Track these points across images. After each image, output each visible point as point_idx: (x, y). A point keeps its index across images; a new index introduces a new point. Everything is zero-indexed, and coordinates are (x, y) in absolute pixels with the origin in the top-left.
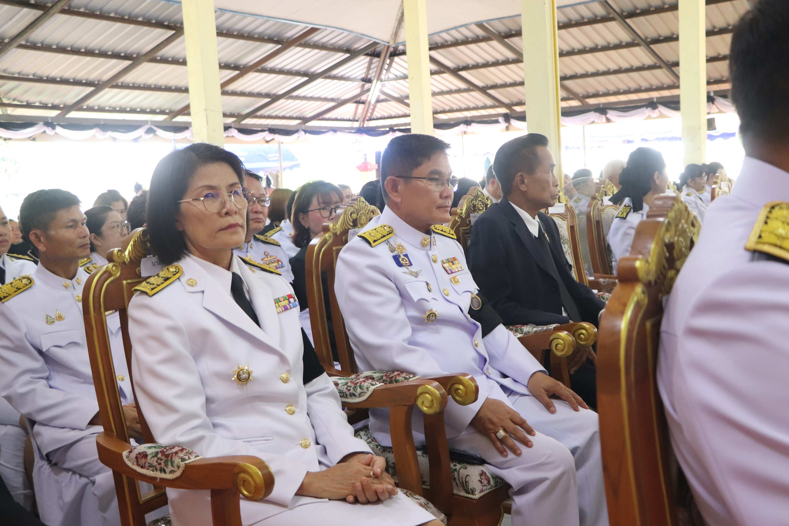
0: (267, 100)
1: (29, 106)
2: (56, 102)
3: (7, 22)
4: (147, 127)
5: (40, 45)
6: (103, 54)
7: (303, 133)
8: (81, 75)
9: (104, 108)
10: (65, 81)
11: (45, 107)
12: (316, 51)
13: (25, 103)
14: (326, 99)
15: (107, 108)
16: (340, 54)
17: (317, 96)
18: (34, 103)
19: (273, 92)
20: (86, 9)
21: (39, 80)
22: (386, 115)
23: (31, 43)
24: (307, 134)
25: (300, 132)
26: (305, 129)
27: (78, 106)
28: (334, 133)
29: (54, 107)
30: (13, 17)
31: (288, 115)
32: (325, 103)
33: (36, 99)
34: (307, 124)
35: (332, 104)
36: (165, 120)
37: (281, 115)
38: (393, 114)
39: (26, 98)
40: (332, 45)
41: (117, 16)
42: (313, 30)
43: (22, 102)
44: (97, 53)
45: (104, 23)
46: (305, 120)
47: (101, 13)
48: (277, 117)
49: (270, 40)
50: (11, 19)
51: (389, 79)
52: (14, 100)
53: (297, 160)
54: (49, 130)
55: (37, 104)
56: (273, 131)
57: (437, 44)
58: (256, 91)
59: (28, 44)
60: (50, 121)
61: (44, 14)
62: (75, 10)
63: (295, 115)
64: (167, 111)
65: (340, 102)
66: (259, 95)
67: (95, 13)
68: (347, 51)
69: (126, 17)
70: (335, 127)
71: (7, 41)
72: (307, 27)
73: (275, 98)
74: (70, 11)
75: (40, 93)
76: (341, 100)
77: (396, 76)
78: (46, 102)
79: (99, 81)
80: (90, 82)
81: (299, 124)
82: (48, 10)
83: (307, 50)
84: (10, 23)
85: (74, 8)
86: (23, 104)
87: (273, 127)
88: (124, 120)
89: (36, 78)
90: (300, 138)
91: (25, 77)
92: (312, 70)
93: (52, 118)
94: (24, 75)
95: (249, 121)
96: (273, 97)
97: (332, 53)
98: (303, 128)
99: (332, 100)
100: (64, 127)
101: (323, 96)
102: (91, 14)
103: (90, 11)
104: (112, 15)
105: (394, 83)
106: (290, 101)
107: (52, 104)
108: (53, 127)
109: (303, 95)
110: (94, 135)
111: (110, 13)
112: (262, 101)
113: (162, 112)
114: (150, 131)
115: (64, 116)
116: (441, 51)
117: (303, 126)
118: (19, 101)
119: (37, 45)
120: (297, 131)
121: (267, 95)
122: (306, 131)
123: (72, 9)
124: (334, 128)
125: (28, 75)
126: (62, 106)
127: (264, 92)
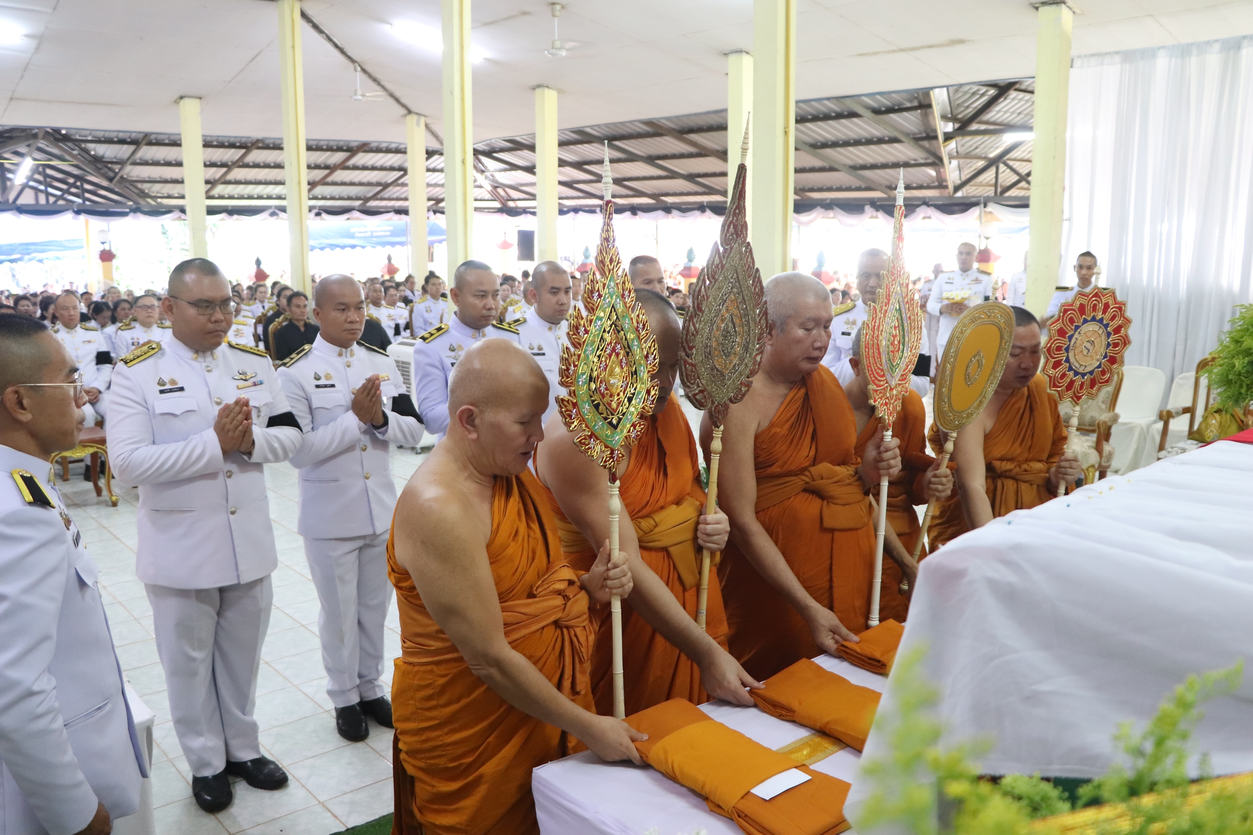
0: (380, 188)
4: (270, 211)
13: (166, 195)
15: (271, 197)
20: (170, 140)
23: (143, 162)
30: (121, 149)
50: (120, 151)
52: (157, 193)
56: (398, 211)
59: (141, 162)
61: (138, 147)
73: (386, 186)
81: (433, 205)
82: (140, 145)
88: (250, 206)
94: (152, 179)
95: (373, 204)
96: (384, 185)
112: (376, 188)
114: (273, 214)
119: (148, 163)
121: (378, 184)
127: (374, 181)
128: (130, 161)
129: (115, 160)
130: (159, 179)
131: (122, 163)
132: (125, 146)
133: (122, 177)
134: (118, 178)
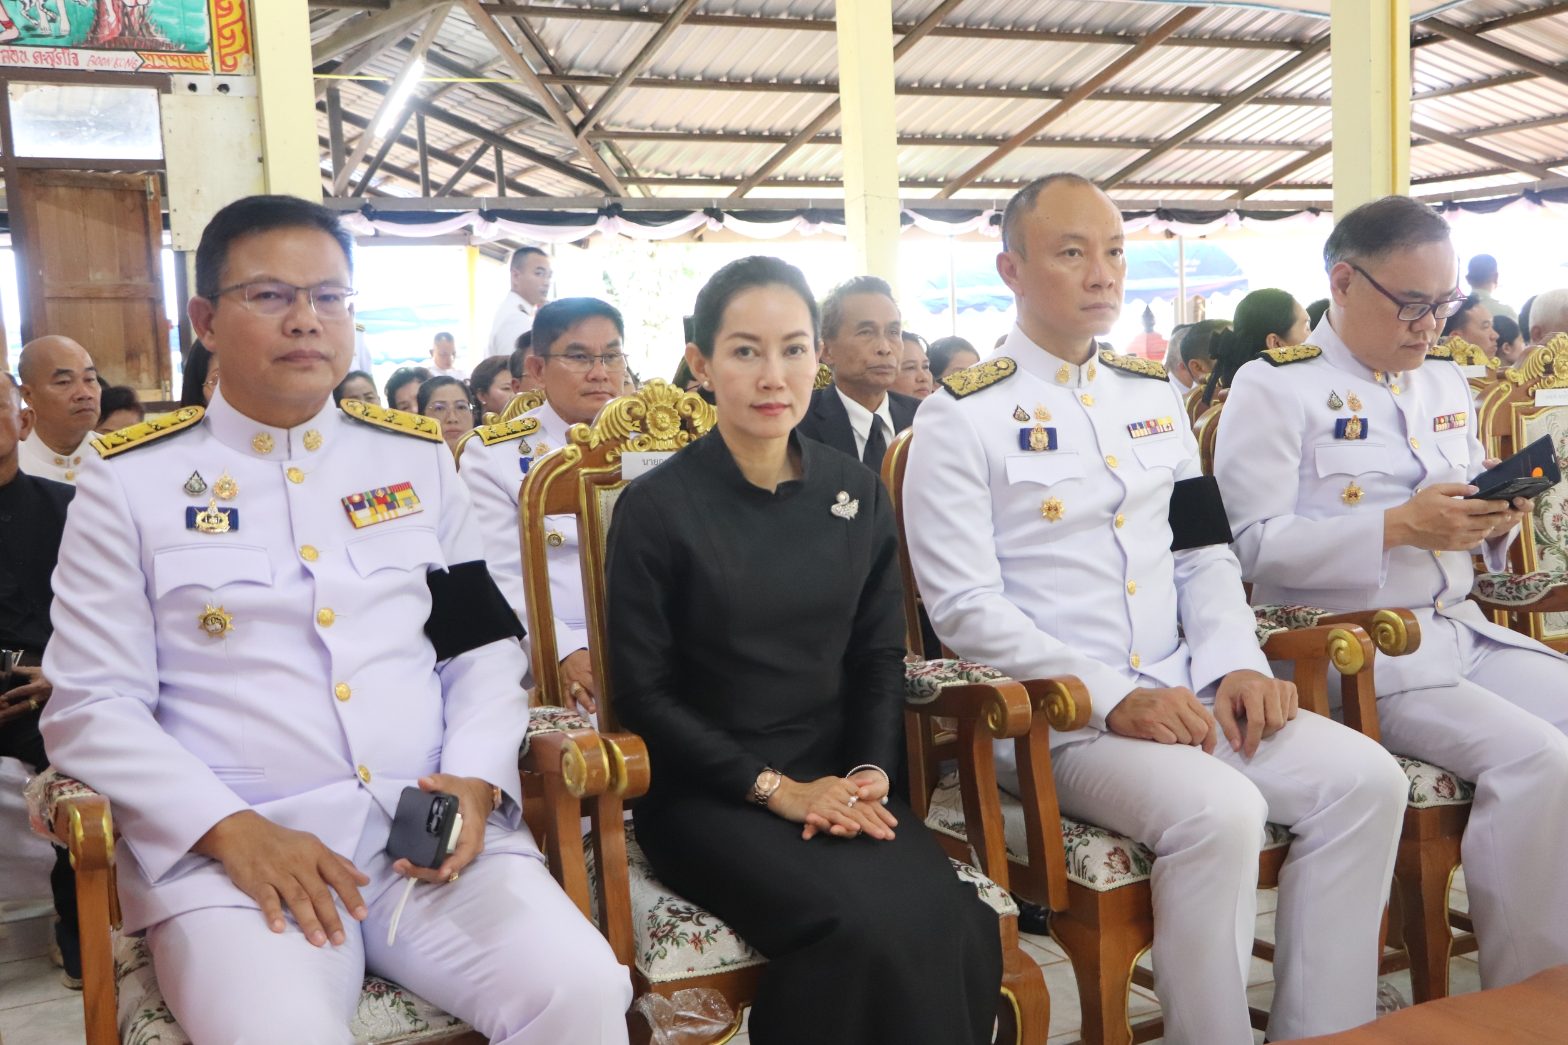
1: (681, 180)
2: (728, 172)
3: (613, 46)
5: (674, 77)
6: (785, 85)
7: (1236, 216)
8: (761, 123)
9: (817, 179)
10: (731, 136)
11: (710, 181)
12: (1219, 51)
13: (674, 176)
14: (1280, 145)
15: (822, 179)
16: (1280, 53)
17: (1257, 138)
18: (691, 175)
19: (1153, 135)
20: (735, 12)
21: (688, 136)
22: (1439, 172)
23: (659, 75)
24: (1247, 220)
25: (1229, 214)
26: (1244, 208)
27: (762, 176)
28: (1313, 216)
29: (725, 181)
30: (621, 36)
31: (1204, 180)
32: (1280, 153)
33: (693, 170)
34: (1248, 199)
35: (1298, 154)
36: (935, 200)
37: (1188, 179)
38: (1455, 170)
39: (674, 168)
40: (1255, 34)
41: (792, 18)
42: (1191, 12)
43: (669, 175)
44: (774, 84)
45: (772, 32)
46: (1246, 189)
47: (762, 15)
48: (1179, 185)
49: (1110, 36)
50: (618, 41)
51: (1417, 96)
52: (656, 172)
53: (1240, 272)
54: (712, 224)
55: (696, 176)
56: (1165, 213)
57: (1503, 14)
58: (1115, 134)
59: (655, 77)
60: (715, 207)
61: (663, 27)
62: (718, 14)
63: (1221, 180)
64: (941, 180)
65: (1314, 148)
66: (1124, 143)
67: (753, 16)
68: (1295, 44)
69: (810, 18)
70: (1317, 202)
71: (618, 76)
72: (1178, 8)
73: (1157, 147)
74: (710, 18)
75: (696, 158)
76: (1319, 144)
77: (1434, 89)
78: (711, 173)
79: (793, 131)
80: (777, 134)
81: (1231, 197)
82: (668, 22)
83: (1198, 50)
84: (618, 46)
85: (715, 12)
86: (671, 177)
87: (1167, 207)
89: (681, 132)
90: (1229, 228)
91: (664, 132)
92: (1228, 86)
93: (719, 200)
94: (661, 129)
95: (1118, 195)
96: (1154, 146)
97: (1258, 52)
98: (1238, 208)
99: (1297, 145)
100: (737, 216)
101: (1274, 138)
102: (745, 20)
103: (742, 13)
104: (784, 16)
105: (1430, 102)
106: (1197, 152)
107: (721, 174)
108: (720, 219)
109: (1223, 137)
110: (794, 230)
111: (778, 14)
112: (1133, 154)
113: (931, 183)
115: (741, 196)
116: (1514, 27)
117: (1239, 202)
118: (664, 173)
119: (670, 78)
120: (1222, 214)
121: (1141, 143)
122: (1242, 214)
123: (711, 14)
124: (1313, 205)
125: (668, 129)
126: (739, 177)
127: (1133, 134)
128: (633, 75)
129: (595, 74)
130: (673, 131)
131: (610, 81)
132: (636, 25)
133: (597, 127)
134: (589, 127)
